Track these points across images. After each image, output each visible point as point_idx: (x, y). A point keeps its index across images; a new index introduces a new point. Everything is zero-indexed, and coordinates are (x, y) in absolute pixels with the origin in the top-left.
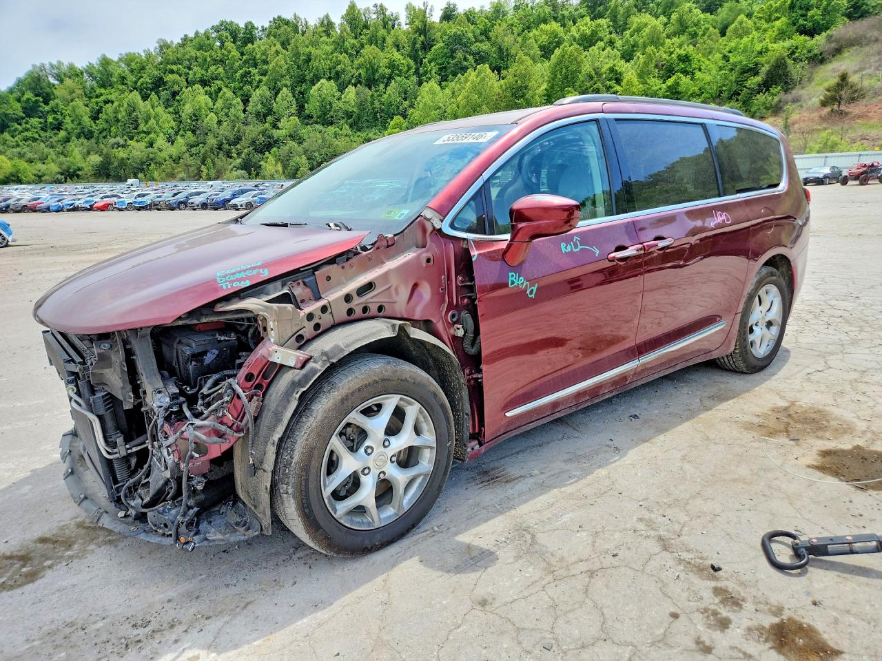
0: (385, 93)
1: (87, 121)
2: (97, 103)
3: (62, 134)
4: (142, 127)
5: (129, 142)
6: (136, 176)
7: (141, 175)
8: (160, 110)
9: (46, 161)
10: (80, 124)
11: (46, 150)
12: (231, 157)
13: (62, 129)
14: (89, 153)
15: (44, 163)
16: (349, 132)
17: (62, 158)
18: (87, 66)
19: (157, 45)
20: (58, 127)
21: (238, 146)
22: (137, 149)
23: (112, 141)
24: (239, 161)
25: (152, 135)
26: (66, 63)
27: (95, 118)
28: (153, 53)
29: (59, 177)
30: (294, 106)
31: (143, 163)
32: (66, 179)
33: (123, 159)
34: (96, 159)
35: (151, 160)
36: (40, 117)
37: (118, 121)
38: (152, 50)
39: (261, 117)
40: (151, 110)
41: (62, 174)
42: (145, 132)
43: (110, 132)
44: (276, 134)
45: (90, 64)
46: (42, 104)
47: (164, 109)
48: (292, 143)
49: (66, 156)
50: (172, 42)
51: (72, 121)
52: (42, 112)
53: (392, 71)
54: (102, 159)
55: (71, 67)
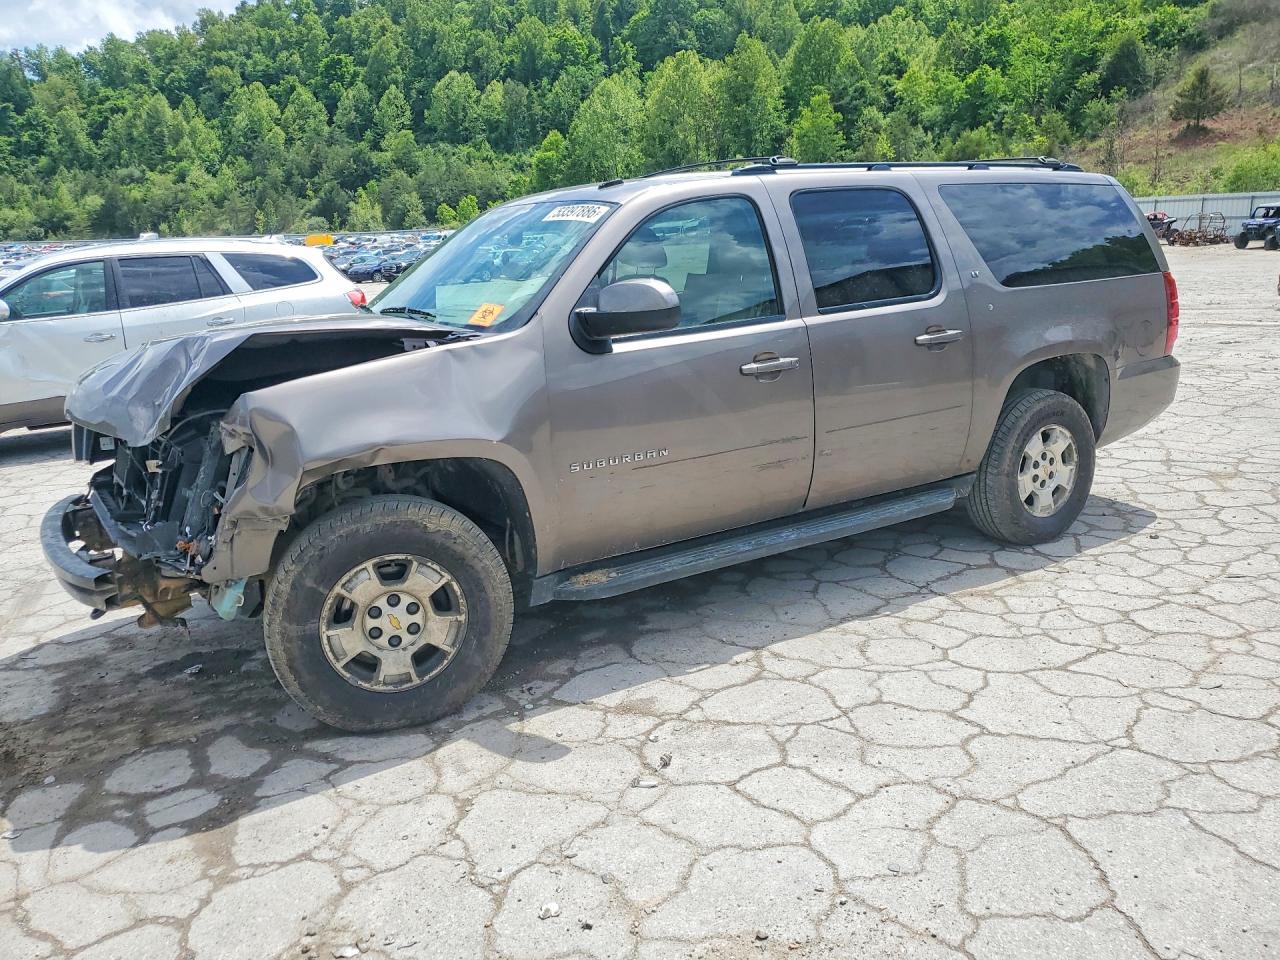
0: (550, 91)
1: (83, 140)
2: (100, 112)
3: (44, 161)
4: (170, 150)
5: (149, 174)
6: (155, 228)
7: (163, 227)
8: (199, 123)
9: (17, 205)
10: (71, 145)
11: (18, 187)
12: (305, 197)
13: (43, 154)
14: (84, 192)
15: (13, 208)
16: (491, 154)
17: (42, 201)
18: (86, 53)
19: (198, 19)
20: (39, 149)
21: (316, 179)
22: (160, 185)
23: (122, 172)
24: (315, 202)
25: (184, 164)
26: (51, 48)
27: (96, 135)
28: (192, 32)
29: (36, 229)
30: (408, 113)
31: (167, 208)
32: (46, 232)
33: (136, 201)
34: (94, 201)
35: (181, 202)
36: (10, 135)
37: (131, 140)
38: (189, 27)
39: (355, 132)
40: (184, 123)
41: (41, 225)
42: (173, 159)
43: (119, 157)
44: (376, 158)
45: (90, 49)
46: (13, 114)
47: (204, 120)
48: (400, 174)
49: (48, 197)
50: (221, 14)
51: (60, 141)
52: (12, 126)
53: (564, 57)
54: (103, 202)
55: (60, 54)
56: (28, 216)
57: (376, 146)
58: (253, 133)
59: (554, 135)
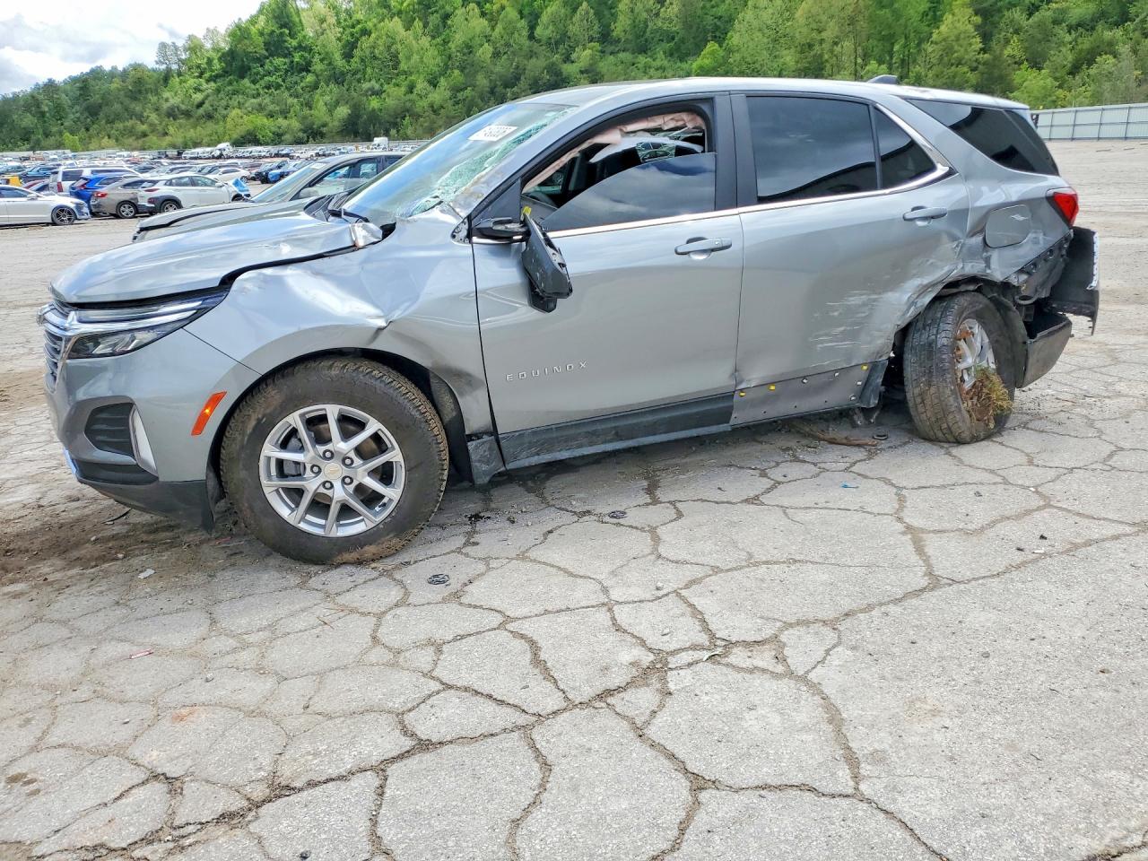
56: (295, 124)
57: (567, 59)
58: (469, 48)
59: (712, 46)
